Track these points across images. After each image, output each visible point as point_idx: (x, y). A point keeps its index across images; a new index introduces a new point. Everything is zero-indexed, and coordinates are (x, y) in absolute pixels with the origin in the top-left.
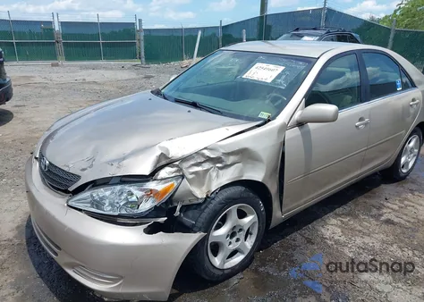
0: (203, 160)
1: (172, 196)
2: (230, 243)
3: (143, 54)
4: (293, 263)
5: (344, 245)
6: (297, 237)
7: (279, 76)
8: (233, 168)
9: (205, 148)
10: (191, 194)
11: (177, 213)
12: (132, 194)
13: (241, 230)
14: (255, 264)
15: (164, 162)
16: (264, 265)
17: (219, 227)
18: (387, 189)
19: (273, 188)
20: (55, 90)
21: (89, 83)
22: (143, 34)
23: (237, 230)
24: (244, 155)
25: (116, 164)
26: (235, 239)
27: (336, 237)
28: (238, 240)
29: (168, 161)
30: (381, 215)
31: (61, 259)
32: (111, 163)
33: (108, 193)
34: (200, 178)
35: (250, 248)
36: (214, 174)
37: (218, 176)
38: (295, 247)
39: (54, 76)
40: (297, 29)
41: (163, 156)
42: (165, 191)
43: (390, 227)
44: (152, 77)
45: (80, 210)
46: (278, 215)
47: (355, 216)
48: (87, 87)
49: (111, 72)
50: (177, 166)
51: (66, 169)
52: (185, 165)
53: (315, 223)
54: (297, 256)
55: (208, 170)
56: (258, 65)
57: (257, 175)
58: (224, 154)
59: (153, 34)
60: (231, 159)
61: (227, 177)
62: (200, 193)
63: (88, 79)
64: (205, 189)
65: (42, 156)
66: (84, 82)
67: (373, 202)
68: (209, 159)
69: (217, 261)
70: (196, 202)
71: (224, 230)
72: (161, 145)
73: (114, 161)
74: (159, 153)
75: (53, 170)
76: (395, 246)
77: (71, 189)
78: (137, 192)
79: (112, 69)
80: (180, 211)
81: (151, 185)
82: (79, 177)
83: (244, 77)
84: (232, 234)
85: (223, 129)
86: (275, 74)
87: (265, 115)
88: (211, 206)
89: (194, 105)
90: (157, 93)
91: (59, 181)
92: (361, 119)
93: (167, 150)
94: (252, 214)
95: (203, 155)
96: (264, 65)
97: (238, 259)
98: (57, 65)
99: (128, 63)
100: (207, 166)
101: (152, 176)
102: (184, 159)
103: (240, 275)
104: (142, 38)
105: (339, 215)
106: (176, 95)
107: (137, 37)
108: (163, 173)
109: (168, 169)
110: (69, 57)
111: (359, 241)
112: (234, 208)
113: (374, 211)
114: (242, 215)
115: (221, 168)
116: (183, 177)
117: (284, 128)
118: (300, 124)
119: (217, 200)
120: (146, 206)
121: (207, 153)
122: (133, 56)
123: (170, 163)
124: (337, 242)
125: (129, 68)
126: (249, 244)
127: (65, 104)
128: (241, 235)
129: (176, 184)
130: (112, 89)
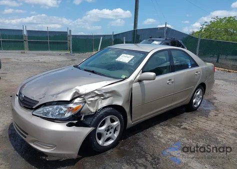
0: (95, 95)
1: (80, 111)
2: (107, 134)
3: (71, 48)
4: (137, 145)
5: (162, 138)
6: (140, 135)
7: (131, 60)
8: (109, 99)
9: (96, 90)
10: (89, 110)
11: (82, 119)
12: (62, 110)
13: (112, 128)
14: (119, 145)
15: (77, 96)
16: (123, 146)
17: (101, 126)
18: (186, 115)
19: (127, 109)
20: (23, 66)
21: (41, 62)
22: (71, 37)
23: (110, 128)
24: (113, 93)
25: (55, 96)
26: (109, 132)
27: (159, 135)
28: (110, 133)
29: (79, 95)
30: (182, 126)
31: (28, 139)
32: (53, 96)
33: (51, 109)
34: (93, 103)
35: (116, 137)
36: (100, 102)
37: (101, 102)
38: (138, 139)
39: (22, 59)
40: (151, 38)
41: (76, 93)
42: (77, 109)
43: (185, 131)
44: (75, 60)
45: (38, 116)
46: (130, 123)
47: (169, 126)
48: (40, 64)
49: (53, 57)
50: (83, 98)
51: (32, 99)
52: (87, 97)
53: (150, 128)
54: (140, 143)
55: (97, 100)
56: (123, 55)
57: (119, 103)
58: (104, 93)
59: (77, 37)
60: (108, 95)
61: (105, 103)
62: (93, 110)
63: (41, 60)
64: (95, 108)
65: (20, 93)
66: (39, 62)
67: (179, 120)
68: (97, 95)
69: (100, 142)
70: (91, 114)
71: (103, 128)
72: (76, 88)
73: (54, 95)
74: (75, 91)
75: (26, 99)
76: (185, 138)
77: (34, 107)
78: (64, 108)
79: (54, 55)
80: (84, 118)
81: (71, 105)
82: (38, 102)
83: (116, 60)
84: (108, 130)
85: (105, 82)
86: (130, 59)
87: (124, 77)
88: (98, 116)
89: (93, 72)
90: (76, 67)
91: (28, 104)
92: (170, 80)
93: (79, 91)
94: (117, 121)
95: (95, 93)
96: (126, 55)
97: (110, 142)
98: (24, 53)
99: (63, 52)
100: (96, 98)
101: (71, 101)
102: (86, 94)
103: (111, 150)
104: (71, 39)
105: (162, 126)
106: (85, 68)
107: (68, 39)
108: (76, 101)
109: (79, 99)
110: (31, 49)
111: (169, 136)
112: (108, 117)
113: (179, 124)
114: (112, 121)
115: (103, 99)
116: (85, 102)
117: (132, 82)
118: (140, 81)
119: (101, 113)
120: (68, 115)
121: (96, 92)
122: (66, 49)
123: (80, 96)
124: (159, 137)
125: (63, 55)
126: (116, 135)
127: (28, 72)
128: (112, 131)
129: (82, 105)
130: (54, 66)
